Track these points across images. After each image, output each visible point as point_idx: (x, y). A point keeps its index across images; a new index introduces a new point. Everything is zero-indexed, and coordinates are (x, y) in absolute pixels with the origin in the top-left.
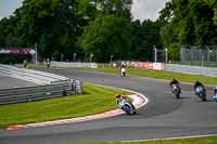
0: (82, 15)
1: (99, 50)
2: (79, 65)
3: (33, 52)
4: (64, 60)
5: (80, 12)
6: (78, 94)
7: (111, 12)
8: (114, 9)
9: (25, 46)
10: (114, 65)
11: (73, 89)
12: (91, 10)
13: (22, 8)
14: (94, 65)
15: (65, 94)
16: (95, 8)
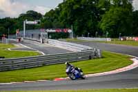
0: (101, 7)
1: (112, 30)
2: (99, 39)
3: (70, 31)
4: (90, 36)
5: (100, 5)
6: (99, 58)
7: (119, 5)
8: (121, 3)
9: (65, 27)
10: (122, 39)
11: (96, 54)
12: (107, 5)
13: (62, 3)
14: (109, 40)
16: (109, 3)
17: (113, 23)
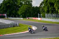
0: (19, 5)
2: (18, 18)
3: (5, 15)
4: (14, 17)
5: (18, 4)
6: (18, 26)
8: (27, 3)
9: (3, 13)
10: (27, 18)
11: (16, 25)
12: (21, 4)
13: (2, 3)
14: (22, 19)
15: (14, 26)
17: (24, 11)
